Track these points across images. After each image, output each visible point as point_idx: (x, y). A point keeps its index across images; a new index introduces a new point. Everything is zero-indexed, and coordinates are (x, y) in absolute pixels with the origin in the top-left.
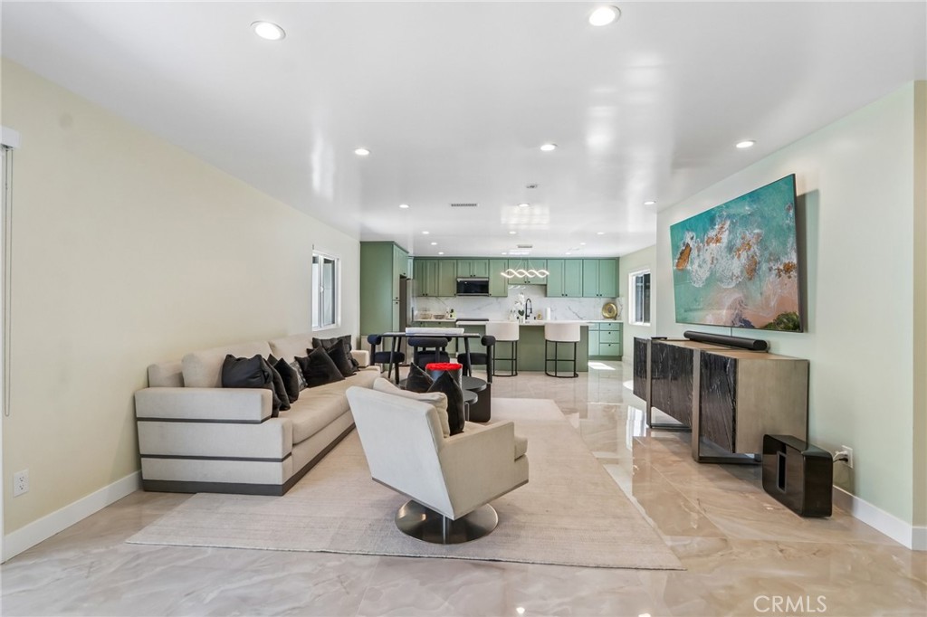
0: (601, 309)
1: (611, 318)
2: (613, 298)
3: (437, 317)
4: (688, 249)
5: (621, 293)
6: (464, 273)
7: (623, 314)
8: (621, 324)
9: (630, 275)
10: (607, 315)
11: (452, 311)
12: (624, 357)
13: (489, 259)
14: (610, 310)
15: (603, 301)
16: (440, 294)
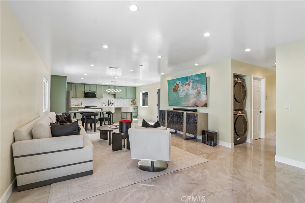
0: (131, 102)
1: (134, 105)
2: (134, 99)
3: (75, 105)
4: (178, 86)
5: (137, 97)
6: (87, 90)
7: (138, 104)
8: (137, 107)
9: (141, 92)
10: (133, 104)
11: (82, 103)
12: (138, 116)
13: (96, 85)
14: (133, 103)
15: (131, 100)
16: (78, 97)
